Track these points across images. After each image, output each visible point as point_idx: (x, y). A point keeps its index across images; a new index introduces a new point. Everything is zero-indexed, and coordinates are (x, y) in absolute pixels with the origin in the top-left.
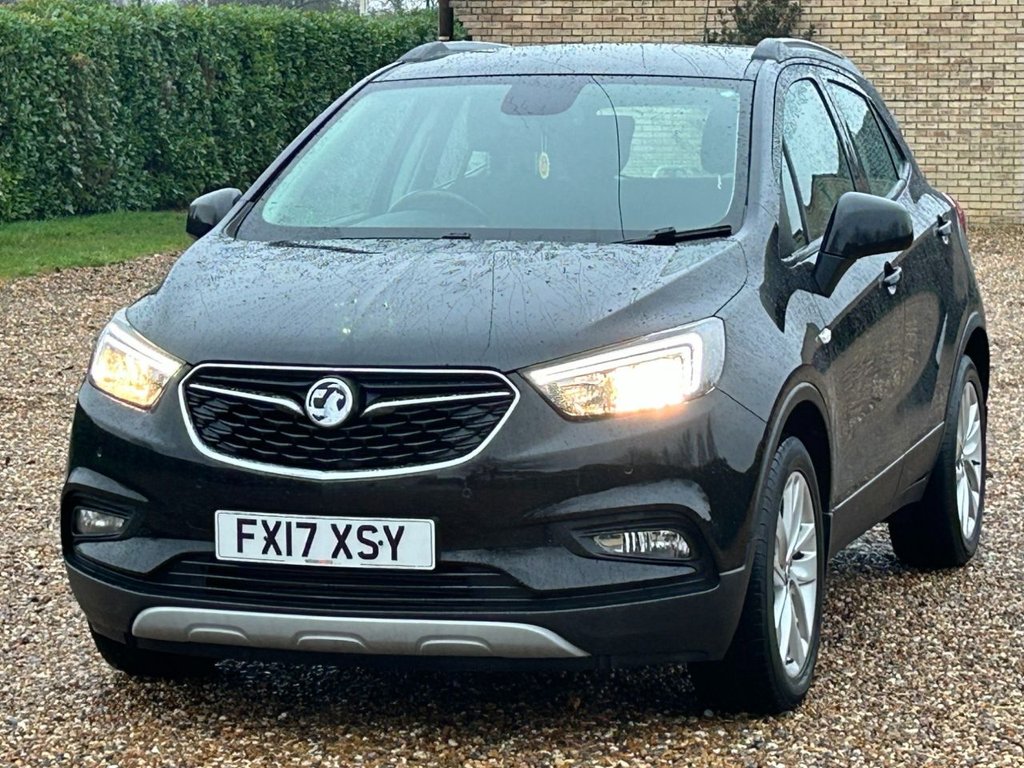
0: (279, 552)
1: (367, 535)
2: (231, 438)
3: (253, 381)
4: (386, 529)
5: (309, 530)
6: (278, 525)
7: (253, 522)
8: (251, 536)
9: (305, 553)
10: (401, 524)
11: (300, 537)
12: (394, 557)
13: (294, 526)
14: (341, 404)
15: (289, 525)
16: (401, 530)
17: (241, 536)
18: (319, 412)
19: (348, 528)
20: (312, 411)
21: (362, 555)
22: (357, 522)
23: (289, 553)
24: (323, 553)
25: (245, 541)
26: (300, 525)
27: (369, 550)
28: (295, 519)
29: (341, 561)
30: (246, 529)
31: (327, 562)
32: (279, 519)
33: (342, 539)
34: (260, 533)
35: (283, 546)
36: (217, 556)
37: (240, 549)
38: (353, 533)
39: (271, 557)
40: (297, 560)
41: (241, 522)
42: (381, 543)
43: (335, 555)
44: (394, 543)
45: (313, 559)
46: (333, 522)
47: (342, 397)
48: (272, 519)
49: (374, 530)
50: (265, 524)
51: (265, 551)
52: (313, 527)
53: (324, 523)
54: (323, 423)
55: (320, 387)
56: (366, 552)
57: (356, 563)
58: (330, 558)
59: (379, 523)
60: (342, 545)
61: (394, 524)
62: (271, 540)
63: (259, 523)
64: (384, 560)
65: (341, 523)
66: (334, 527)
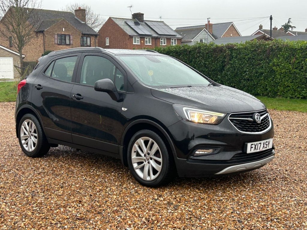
7: (253, 144)
16: (270, 141)
19: (265, 142)
23: (257, 149)
30: (252, 146)
33: (264, 145)
36: (247, 153)
37: (251, 150)
42: (268, 144)
43: (263, 148)
45: (260, 150)
48: (255, 143)
51: (254, 150)
52: (260, 143)
62: (255, 147)
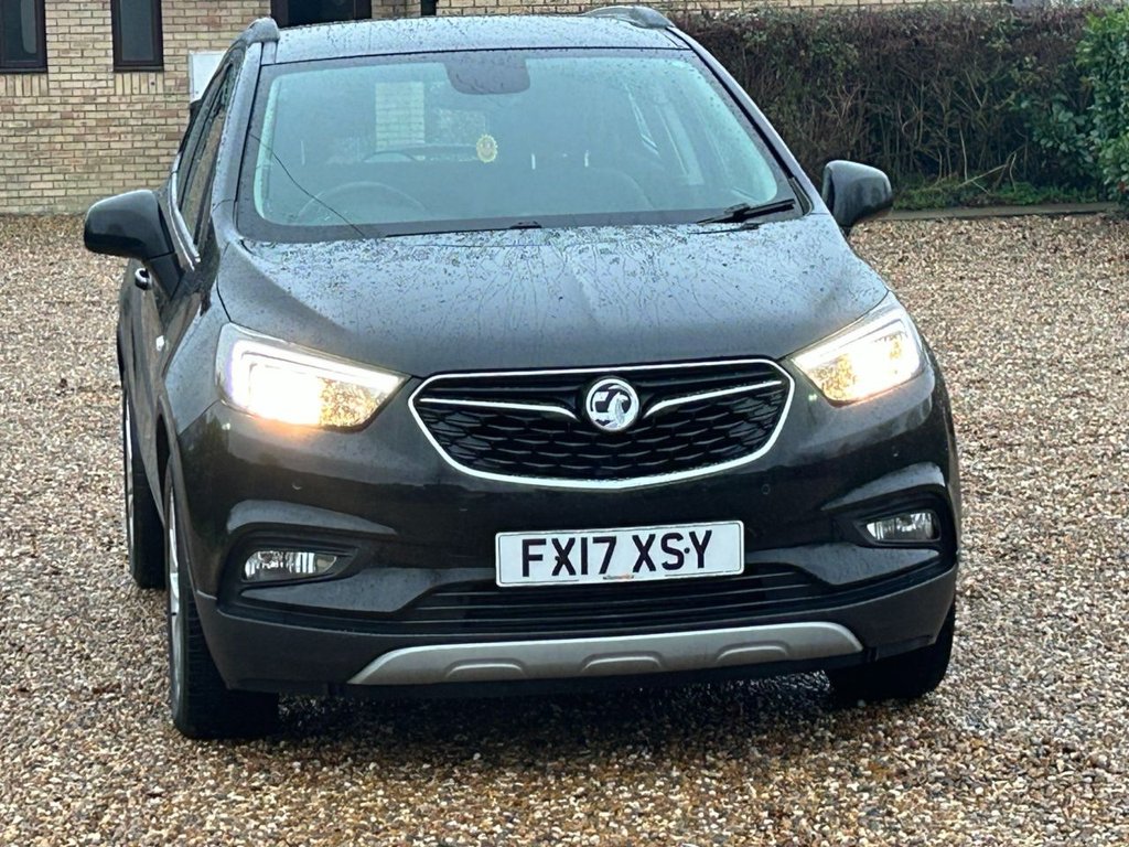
0: (572, 571)
1: (672, 543)
2: (493, 453)
3: (507, 389)
4: (693, 535)
5: (607, 545)
6: (572, 542)
7: (543, 542)
8: (539, 558)
9: (603, 570)
10: (709, 529)
11: (597, 553)
12: (701, 564)
13: (590, 542)
14: (626, 406)
15: (584, 541)
16: (709, 534)
17: (527, 558)
18: (603, 416)
19: (652, 538)
20: (594, 416)
21: (667, 566)
22: (660, 532)
23: (584, 571)
24: (623, 568)
25: (531, 563)
26: (597, 540)
27: (673, 560)
28: (590, 534)
29: (645, 575)
30: (533, 550)
31: (628, 577)
32: (572, 536)
33: (644, 550)
34: (549, 553)
35: (577, 565)
36: (498, 583)
37: (526, 573)
38: (657, 543)
39: (564, 577)
40: (594, 578)
41: (526, 544)
42: (687, 550)
43: (637, 569)
44: (701, 549)
45: (612, 575)
46: (635, 533)
47: (626, 398)
48: (564, 538)
49: (679, 537)
50: (556, 543)
51: (556, 572)
52: (612, 541)
53: (624, 536)
54: (607, 427)
55: (600, 390)
56: (670, 562)
57: (661, 574)
58: (631, 573)
59: (684, 530)
60: (644, 557)
61: (700, 530)
62: (563, 559)
63: (549, 542)
64: (690, 569)
65: (643, 533)
66: (636, 539)
